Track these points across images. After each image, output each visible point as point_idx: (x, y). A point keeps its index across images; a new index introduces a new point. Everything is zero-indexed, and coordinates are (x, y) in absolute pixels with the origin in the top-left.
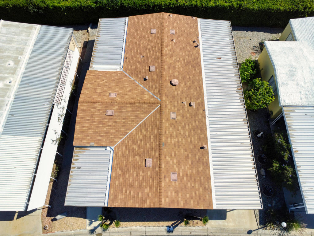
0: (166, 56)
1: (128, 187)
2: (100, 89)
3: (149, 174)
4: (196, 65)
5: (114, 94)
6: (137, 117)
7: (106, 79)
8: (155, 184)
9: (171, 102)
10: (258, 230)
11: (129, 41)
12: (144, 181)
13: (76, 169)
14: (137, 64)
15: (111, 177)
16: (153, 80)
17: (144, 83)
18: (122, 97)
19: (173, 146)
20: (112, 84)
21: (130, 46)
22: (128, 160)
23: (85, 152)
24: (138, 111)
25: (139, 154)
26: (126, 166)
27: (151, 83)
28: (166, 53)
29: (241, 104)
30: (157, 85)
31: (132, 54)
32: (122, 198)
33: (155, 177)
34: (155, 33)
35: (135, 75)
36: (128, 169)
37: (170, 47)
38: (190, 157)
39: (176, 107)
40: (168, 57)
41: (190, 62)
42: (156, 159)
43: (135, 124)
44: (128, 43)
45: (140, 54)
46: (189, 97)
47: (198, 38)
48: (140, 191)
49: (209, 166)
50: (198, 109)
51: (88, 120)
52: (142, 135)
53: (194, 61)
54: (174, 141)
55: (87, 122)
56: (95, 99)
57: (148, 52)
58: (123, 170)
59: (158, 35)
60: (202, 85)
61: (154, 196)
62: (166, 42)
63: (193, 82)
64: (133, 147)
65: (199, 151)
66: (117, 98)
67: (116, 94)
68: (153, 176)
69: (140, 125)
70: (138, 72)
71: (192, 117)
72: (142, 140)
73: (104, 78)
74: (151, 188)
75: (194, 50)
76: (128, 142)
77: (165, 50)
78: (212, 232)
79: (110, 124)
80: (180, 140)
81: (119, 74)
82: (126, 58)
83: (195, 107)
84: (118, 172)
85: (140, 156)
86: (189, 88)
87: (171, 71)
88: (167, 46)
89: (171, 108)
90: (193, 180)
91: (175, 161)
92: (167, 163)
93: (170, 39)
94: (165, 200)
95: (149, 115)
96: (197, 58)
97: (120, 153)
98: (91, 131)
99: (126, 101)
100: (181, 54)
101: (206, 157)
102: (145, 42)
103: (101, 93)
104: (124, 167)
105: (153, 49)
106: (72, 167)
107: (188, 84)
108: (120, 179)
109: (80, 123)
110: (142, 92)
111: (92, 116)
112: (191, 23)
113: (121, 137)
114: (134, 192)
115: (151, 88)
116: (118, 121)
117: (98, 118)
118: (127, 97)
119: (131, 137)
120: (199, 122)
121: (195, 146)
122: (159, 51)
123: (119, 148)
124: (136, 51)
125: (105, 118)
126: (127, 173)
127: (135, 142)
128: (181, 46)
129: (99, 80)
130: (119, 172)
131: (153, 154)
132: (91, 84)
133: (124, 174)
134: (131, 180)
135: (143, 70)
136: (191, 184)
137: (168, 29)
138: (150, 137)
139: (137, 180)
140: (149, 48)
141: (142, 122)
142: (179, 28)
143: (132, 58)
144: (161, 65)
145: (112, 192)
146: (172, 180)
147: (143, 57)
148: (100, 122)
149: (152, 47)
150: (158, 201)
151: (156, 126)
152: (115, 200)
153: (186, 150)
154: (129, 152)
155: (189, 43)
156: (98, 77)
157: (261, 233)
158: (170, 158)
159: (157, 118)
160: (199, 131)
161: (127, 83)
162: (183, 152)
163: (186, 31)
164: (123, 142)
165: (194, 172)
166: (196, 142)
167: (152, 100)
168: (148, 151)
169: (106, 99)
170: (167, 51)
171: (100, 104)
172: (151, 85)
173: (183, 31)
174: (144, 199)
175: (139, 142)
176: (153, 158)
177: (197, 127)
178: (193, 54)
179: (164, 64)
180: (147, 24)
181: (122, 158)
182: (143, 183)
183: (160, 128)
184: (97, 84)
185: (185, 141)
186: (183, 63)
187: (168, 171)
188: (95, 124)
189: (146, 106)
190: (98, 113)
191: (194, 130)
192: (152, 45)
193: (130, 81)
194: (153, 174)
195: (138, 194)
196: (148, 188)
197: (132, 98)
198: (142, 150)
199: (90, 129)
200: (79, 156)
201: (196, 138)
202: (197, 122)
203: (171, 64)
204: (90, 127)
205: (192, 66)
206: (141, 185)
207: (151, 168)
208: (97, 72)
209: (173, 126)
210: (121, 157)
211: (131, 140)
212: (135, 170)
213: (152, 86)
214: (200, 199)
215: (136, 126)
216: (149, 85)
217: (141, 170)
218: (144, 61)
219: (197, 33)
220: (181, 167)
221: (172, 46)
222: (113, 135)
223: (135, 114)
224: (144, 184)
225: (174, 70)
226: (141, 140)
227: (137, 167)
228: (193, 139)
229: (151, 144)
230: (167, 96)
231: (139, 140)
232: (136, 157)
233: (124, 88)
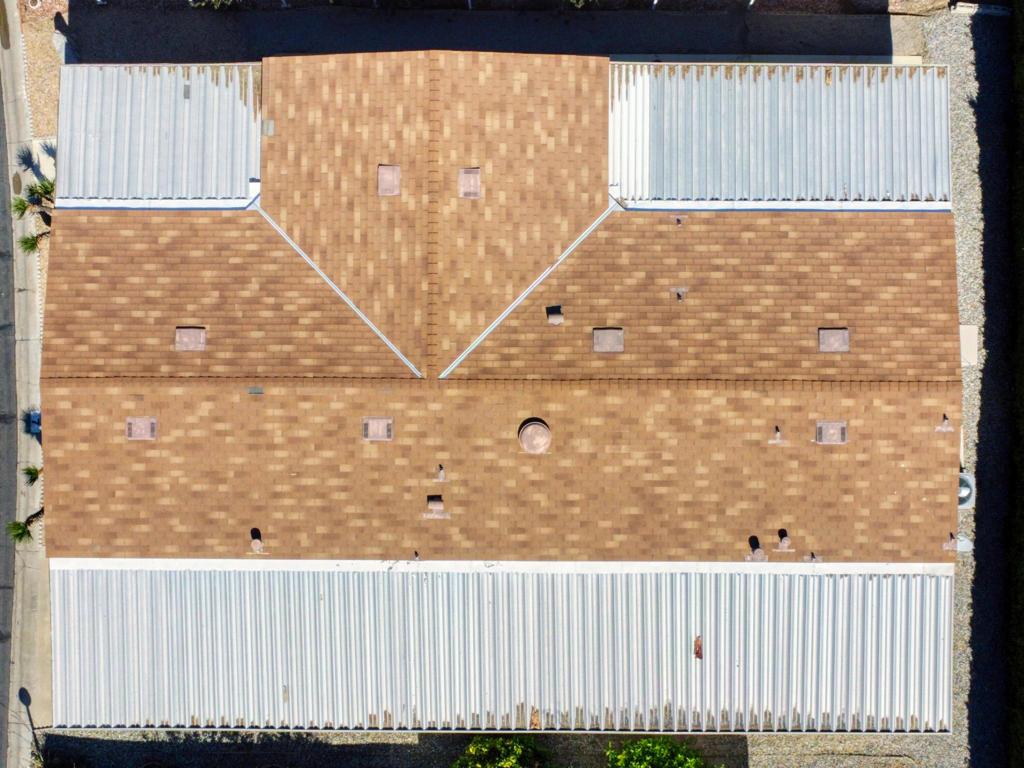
0: (675, 400)
1: (110, 273)
2: (503, 126)
3: (152, 341)
4: (645, 538)
5: (472, 189)
6: (374, 287)
7: (558, 144)
8: (116, 362)
9: (441, 421)
10: (30, 728)
11: (784, 228)
12: (127, 327)
13: (183, 82)
14: (642, 275)
15: (150, 209)
16: (546, 345)
17: (532, 309)
18: (460, 221)
19: (252, 427)
20: (531, 172)
21: (747, 235)
22: (204, 264)
23: (245, 104)
24: (398, 290)
25: (226, 303)
26: (185, 260)
27: (531, 336)
28: (696, 400)
29: (463, 717)
30: (516, 364)
31: (702, 248)
32: (77, 255)
33: (140, 361)
34: (823, 348)
35: (580, 269)
36: (172, 266)
37: (731, 418)
38: (217, 489)
39: (418, 443)
40: (670, 408)
41: (660, 511)
42: (202, 365)
43: (344, 281)
44: (772, 223)
45: (699, 286)
46: (474, 497)
47: (813, 555)
48: (95, 314)
49: (188, 557)
50: (421, 529)
51: (359, 100)
52: (299, 309)
53: (665, 531)
54: (273, 431)
55: (353, 96)
56: (448, 112)
57: (703, 319)
58: (171, 250)
59: (806, 364)
60: (542, 558)
61: (77, 361)
62: (759, 400)
63: (548, 518)
64: (253, 280)
65: (243, 522)
66: (454, 202)
67: (475, 194)
68: (142, 354)
69: (338, 301)
70: (595, 281)
71: (379, 503)
72: (278, 313)
73: (565, 133)
74: (105, 349)
75: (732, 532)
76: (274, 261)
77: (710, 400)
78: (24, 566)
79: (344, 185)
80: (280, 454)
81: (592, 199)
82: (679, 221)
83: (429, 520)
84: (164, 232)
85: (218, 307)
86: (516, 499)
87: (597, 421)
88: (738, 406)
89: (410, 420)
90: (137, 494)
91: (196, 433)
92: (189, 406)
93: (784, 422)
94: (63, 398)
95: (379, 333)
96: (684, 545)
97: (235, 234)
98: (315, 116)
99: (439, 238)
100: (701, 470)
101: (221, 549)
102: (769, 302)
103: (482, 134)
104: (182, 252)
105: (724, 343)
106: (189, 68)
107: (539, 497)
108: (141, 242)
109: (346, 68)
110: (489, 302)
111: (377, 113)
112: (906, 526)
113: (297, 233)
114: (92, 294)
115: (505, 336)
116: (357, 215)
117: (365, 136)
118: (460, 242)
119: (291, 270)
120: (362, 530)
121: (259, 509)
122: (709, 370)
123: (252, 227)
124: (719, 261)
125: (365, 163)
126: (159, 266)
127: (272, 287)
128: (746, 471)
129: (551, 114)
130: (166, 236)
131: (222, 355)
132: (530, 87)
133: (158, 254)
134: (136, 280)
135: (603, 302)
136: (121, 487)
137: (848, 410)
138: (288, 341)
139: (135, 300)
140: (732, 322)
141: (353, 306)
142: (863, 464)
143: (678, 248)
144: (624, 381)
145: (99, 219)
146: (129, 420)
147: (679, 296)
148: (350, 146)
149: (732, 336)
150: (59, 374)
151: (332, 362)
152: (74, 232)
153: (240, 474)
154: (236, 267)
155: (770, 510)
156: (572, 108)
157: (23, 734)
158: (206, 414)
159: (362, 365)
160: (321, 530)
161: (537, 235)
162: (234, 465)
163: (848, 498)
164: (277, 243)
165: (165, 501)
166: (279, 515)
167: (446, 344)
168: (233, 335)
169: (447, 157)
170: (707, 408)
171: (426, 135)
172: (522, 337)
173: (845, 485)
174: (69, 327)
175: (271, 300)
176: (206, 355)
177: (339, 523)
178: (710, 525)
179: (632, 393)
180: (890, 310)
181: (214, 244)
182: (122, 323)
183: (323, 376)
184: (530, 109)
185: (275, 472)
186: (648, 477)
187: (159, 406)
188: (345, 126)
189: (417, 320)
190: (386, 136)
191: (324, 509)
192: (748, 336)
193: (551, 247)
194: (152, 355)
195: (85, 307)
196: (103, 341)
197: (453, 263)
198: (240, 314)
199: (325, 111)
200: (230, 84)
201: (295, 516)
202: (360, 523)
203: (635, 422)
204: (331, 110)
205: (636, 517)
206: (115, 316)
207: (171, 347)
208: (599, 102)
209: (333, 427)
210: (217, 240)
211: (283, 270)
212: (169, 293)
213: (515, 344)
214: (77, 515)
215: (338, 284)
216: (526, 329)
217: (166, 314)
218: (657, 302)
219: (848, 553)
220: (177, 454)
221: (743, 429)
222: (304, 200)
223: (383, 279)
224: (117, 327)
225: (605, 435)
226: (277, 307)
227: (176, 300)
228: (288, 502)
229: (261, 345)
230: (466, 404)
231: (280, 301)
232: (216, 294)
233: (509, 228)
